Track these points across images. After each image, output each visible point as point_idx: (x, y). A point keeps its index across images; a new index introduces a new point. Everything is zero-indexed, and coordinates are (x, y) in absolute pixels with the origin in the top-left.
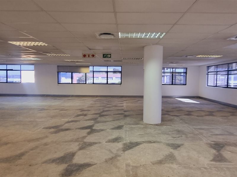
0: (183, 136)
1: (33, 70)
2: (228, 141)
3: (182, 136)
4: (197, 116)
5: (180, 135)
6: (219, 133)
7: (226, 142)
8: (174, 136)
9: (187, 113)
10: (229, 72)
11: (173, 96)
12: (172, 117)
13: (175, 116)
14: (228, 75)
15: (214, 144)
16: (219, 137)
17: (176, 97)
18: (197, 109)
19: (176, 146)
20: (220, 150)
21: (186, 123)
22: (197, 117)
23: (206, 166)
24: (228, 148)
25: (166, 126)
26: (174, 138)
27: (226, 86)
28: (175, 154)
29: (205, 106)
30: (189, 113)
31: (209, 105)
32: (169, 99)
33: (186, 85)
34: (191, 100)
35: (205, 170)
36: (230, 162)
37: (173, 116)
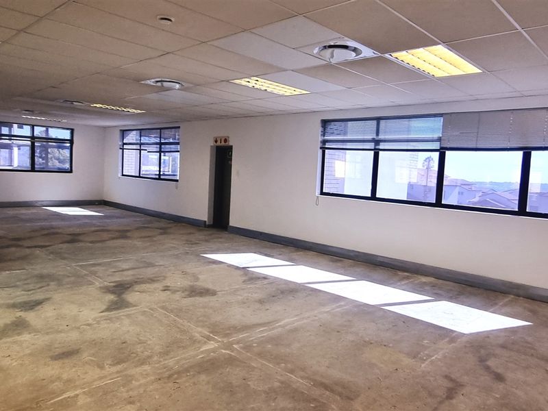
0: (52, 283)
2: (141, 277)
3: (48, 285)
4: (92, 242)
5: (44, 284)
6: (127, 267)
7: (138, 279)
8: (31, 287)
9: (70, 238)
10: (163, 146)
11: (36, 202)
12: (28, 251)
13: (36, 247)
14: (160, 152)
15: (114, 286)
16: (125, 273)
17: (45, 203)
18: (93, 229)
19: (33, 304)
20: (123, 293)
21: (64, 259)
22: (91, 245)
23: (91, 321)
24: (137, 287)
25: (8, 271)
26: (29, 291)
27: (157, 177)
28: (27, 319)
29: (115, 220)
30: (74, 238)
31: (124, 218)
32: (23, 211)
33: (70, 172)
34: (83, 210)
35: (88, 327)
36: (135, 306)
37: (29, 247)
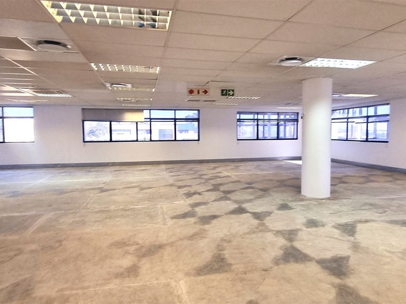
1: (32, 117)
9: (337, 180)
10: (370, 118)
11: (280, 157)
14: (367, 123)
17: (284, 158)
27: (365, 140)
30: (341, 181)
33: (297, 139)
